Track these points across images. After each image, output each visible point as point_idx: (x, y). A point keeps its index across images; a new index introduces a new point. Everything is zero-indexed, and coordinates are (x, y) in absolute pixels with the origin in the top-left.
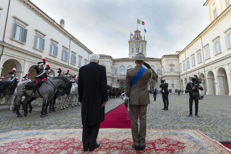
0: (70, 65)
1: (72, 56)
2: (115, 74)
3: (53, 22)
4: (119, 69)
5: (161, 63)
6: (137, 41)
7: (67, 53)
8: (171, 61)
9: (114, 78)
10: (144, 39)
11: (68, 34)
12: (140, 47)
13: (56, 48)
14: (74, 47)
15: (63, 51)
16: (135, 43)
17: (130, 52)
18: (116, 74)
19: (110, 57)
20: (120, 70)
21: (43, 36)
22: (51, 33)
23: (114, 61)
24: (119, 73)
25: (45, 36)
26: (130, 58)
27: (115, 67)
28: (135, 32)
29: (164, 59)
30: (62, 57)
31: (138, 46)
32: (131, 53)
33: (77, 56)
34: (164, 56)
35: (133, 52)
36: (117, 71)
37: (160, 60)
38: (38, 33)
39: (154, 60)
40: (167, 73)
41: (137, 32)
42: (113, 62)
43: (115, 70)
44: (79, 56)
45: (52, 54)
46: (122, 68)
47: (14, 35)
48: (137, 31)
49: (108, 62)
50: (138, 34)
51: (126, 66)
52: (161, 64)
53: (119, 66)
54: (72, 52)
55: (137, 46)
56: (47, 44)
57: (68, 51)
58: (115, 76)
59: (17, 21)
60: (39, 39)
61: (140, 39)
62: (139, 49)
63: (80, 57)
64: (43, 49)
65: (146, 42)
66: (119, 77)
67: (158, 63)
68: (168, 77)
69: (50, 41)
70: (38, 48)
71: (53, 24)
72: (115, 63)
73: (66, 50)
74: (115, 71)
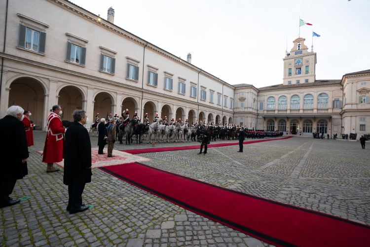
0: (199, 101)
1: (201, 91)
2: (260, 109)
3: (178, 60)
4: (266, 102)
5: (342, 87)
6: (297, 55)
7: (195, 89)
8: (362, 84)
9: (258, 114)
10: (312, 49)
11: (195, 68)
12: (304, 64)
13: (184, 86)
14: (204, 81)
15: (191, 87)
16: (293, 59)
17: (285, 75)
18: (262, 109)
19: (252, 87)
20: (268, 103)
21: (170, 76)
22: (178, 71)
23: (259, 91)
24: (265, 107)
25: (172, 75)
26: (284, 85)
27: (261, 99)
28: (294, 42)
29: (347, 80)
30: (191, 94)
31: (300, 64)
32: (287, 77)
33: (207, 91)
34: (347, 75)
35: (290, 74)
36: (262, 105)
37: (340, 83)
38: (166, 74)
39: (328, 83)
40: (351, 105)
41: (299, 41)
42: (258, 93)
43: (260, 103)
44: (210, 90)
45: (181, 93)
46: (272, 100)
47: (149, 81)
48: (299, 38)
49: (249, 93)
50: (300, 44)
51: (277, 97)
52: (343, 89)
53: (266, 98)
54: (201, 86)
55: (297, 64)
56: (176, 82)
57: (197, 87)
58: (260, 112)
59: (150, 68)
60: (168, 79)
61: (304, 52)
62: (300, 69)
63: (212, 91)
64: (172, 88)
65: (315, 54)
66: (265, 112)
67: (337, 88)
68: (353, 113)
69: (178, 79)
70: (167, 89)
71: (179, 62)
72: (261, 94)
73: (195, 85)
74: (260, 105)
